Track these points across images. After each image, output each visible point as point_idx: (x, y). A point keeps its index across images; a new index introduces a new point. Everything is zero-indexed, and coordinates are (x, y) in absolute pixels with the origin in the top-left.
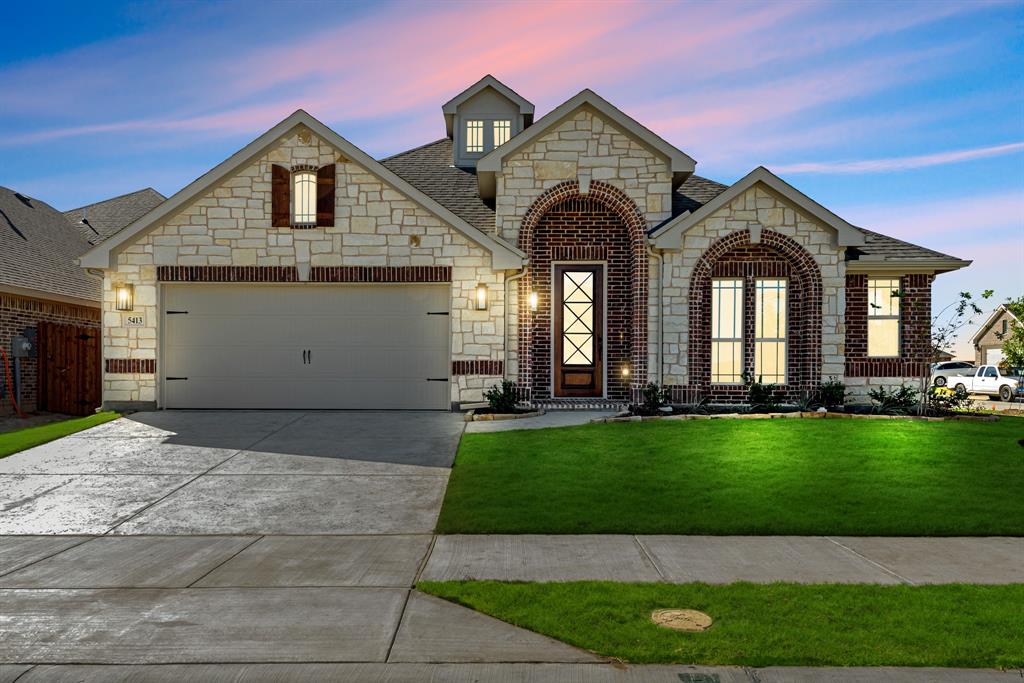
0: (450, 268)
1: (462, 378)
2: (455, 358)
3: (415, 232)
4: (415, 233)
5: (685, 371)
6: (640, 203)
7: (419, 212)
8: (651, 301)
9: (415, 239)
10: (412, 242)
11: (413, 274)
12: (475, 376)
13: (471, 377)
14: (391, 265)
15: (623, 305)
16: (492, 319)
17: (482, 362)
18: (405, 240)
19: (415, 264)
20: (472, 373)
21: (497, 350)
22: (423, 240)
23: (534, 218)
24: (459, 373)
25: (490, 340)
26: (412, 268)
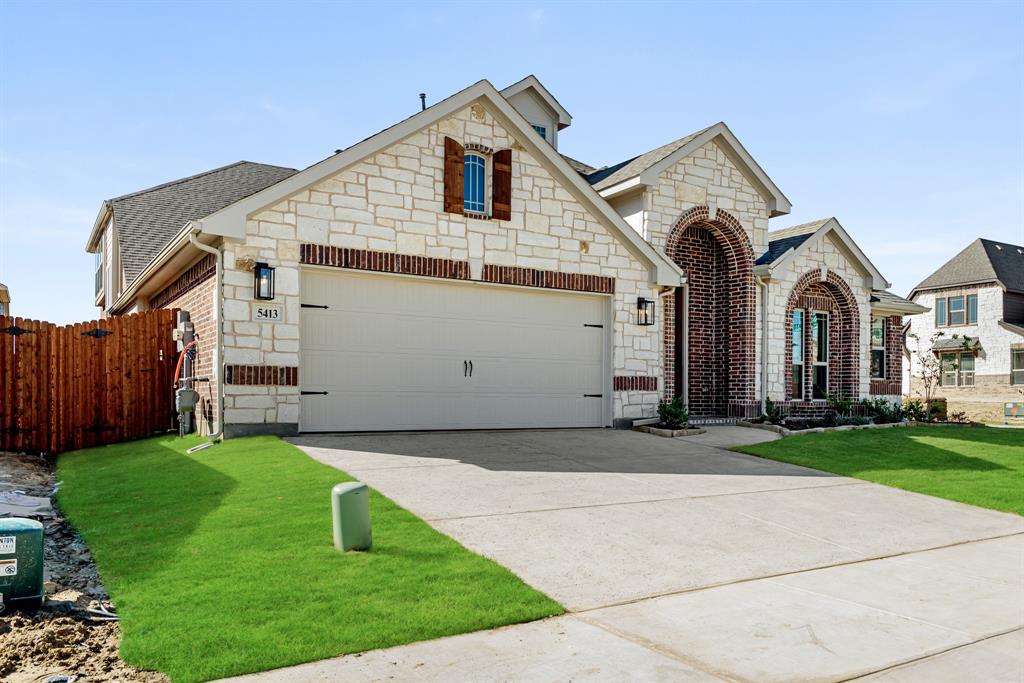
0: (614, 279)
1: (624, 394)
2: (618, 374)
3: (585, 237)
4: (584, 239)
5: (782, 388)
6: (749, 234)
7: (589, 217)
8: (758, 325)
9: (584, 245)
10: (582, 249)
11: (581, 281)
12: (635, 392)
13: (632, 393)
14: (562, 271)
15: (701, 326)
16: (648, 334)
17: (640, 378)
18: (576, 246)
19: (584, 273)
20: (632, 389)
21: (653, 366)
22: (591, 246)
23: (676, 237)
24: (621, 389)
25: (647, 355)
26: (581, 275)
